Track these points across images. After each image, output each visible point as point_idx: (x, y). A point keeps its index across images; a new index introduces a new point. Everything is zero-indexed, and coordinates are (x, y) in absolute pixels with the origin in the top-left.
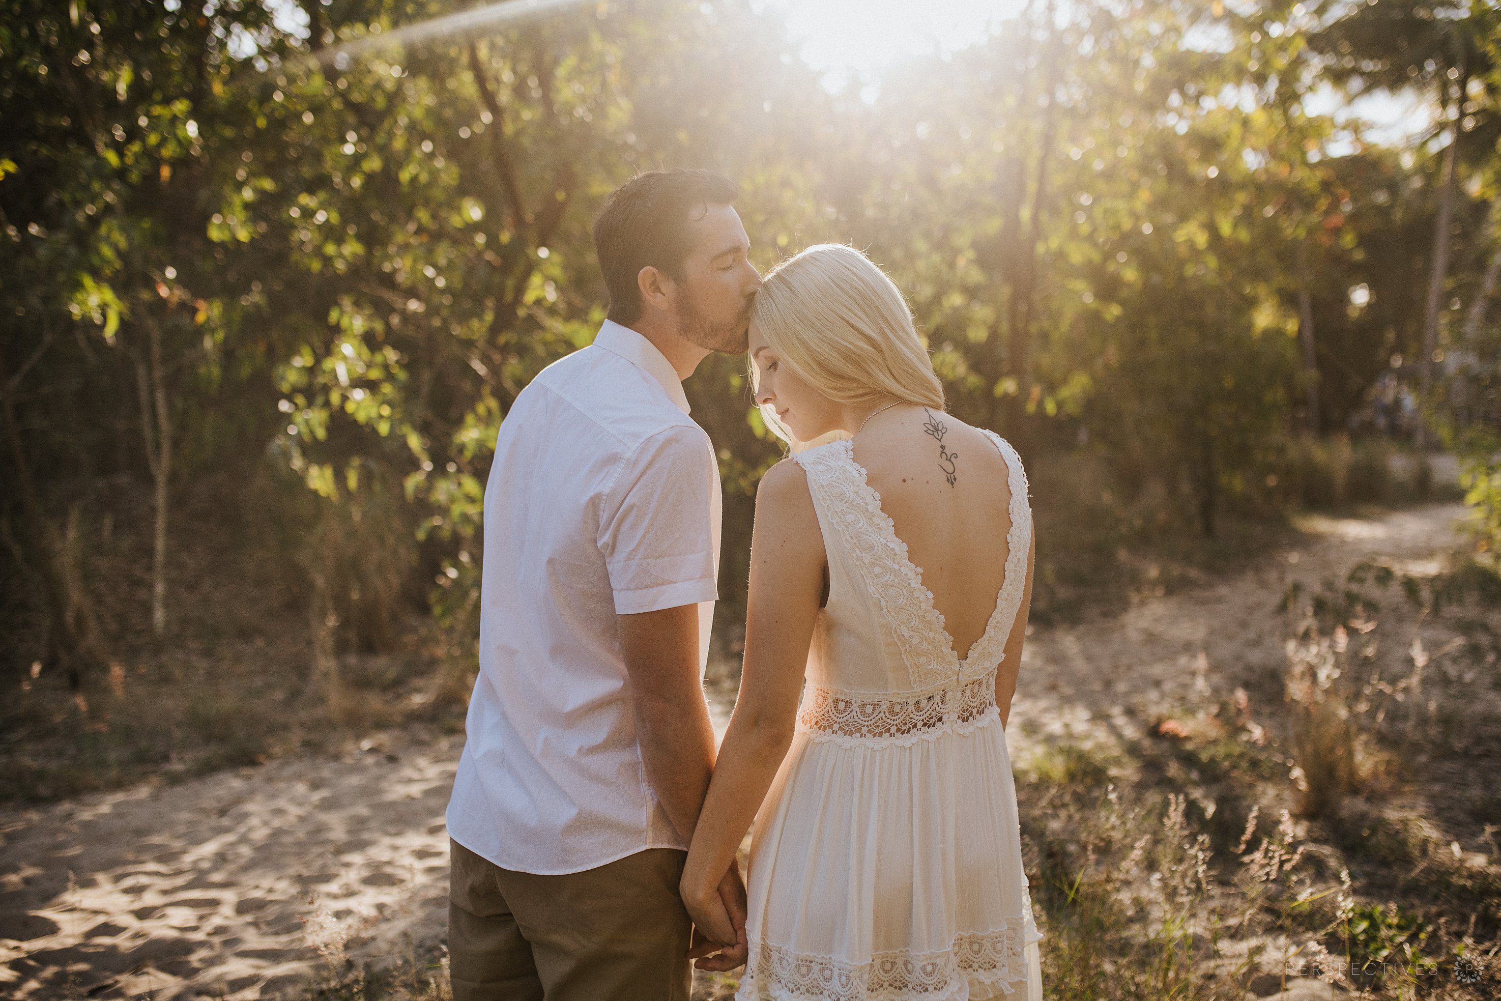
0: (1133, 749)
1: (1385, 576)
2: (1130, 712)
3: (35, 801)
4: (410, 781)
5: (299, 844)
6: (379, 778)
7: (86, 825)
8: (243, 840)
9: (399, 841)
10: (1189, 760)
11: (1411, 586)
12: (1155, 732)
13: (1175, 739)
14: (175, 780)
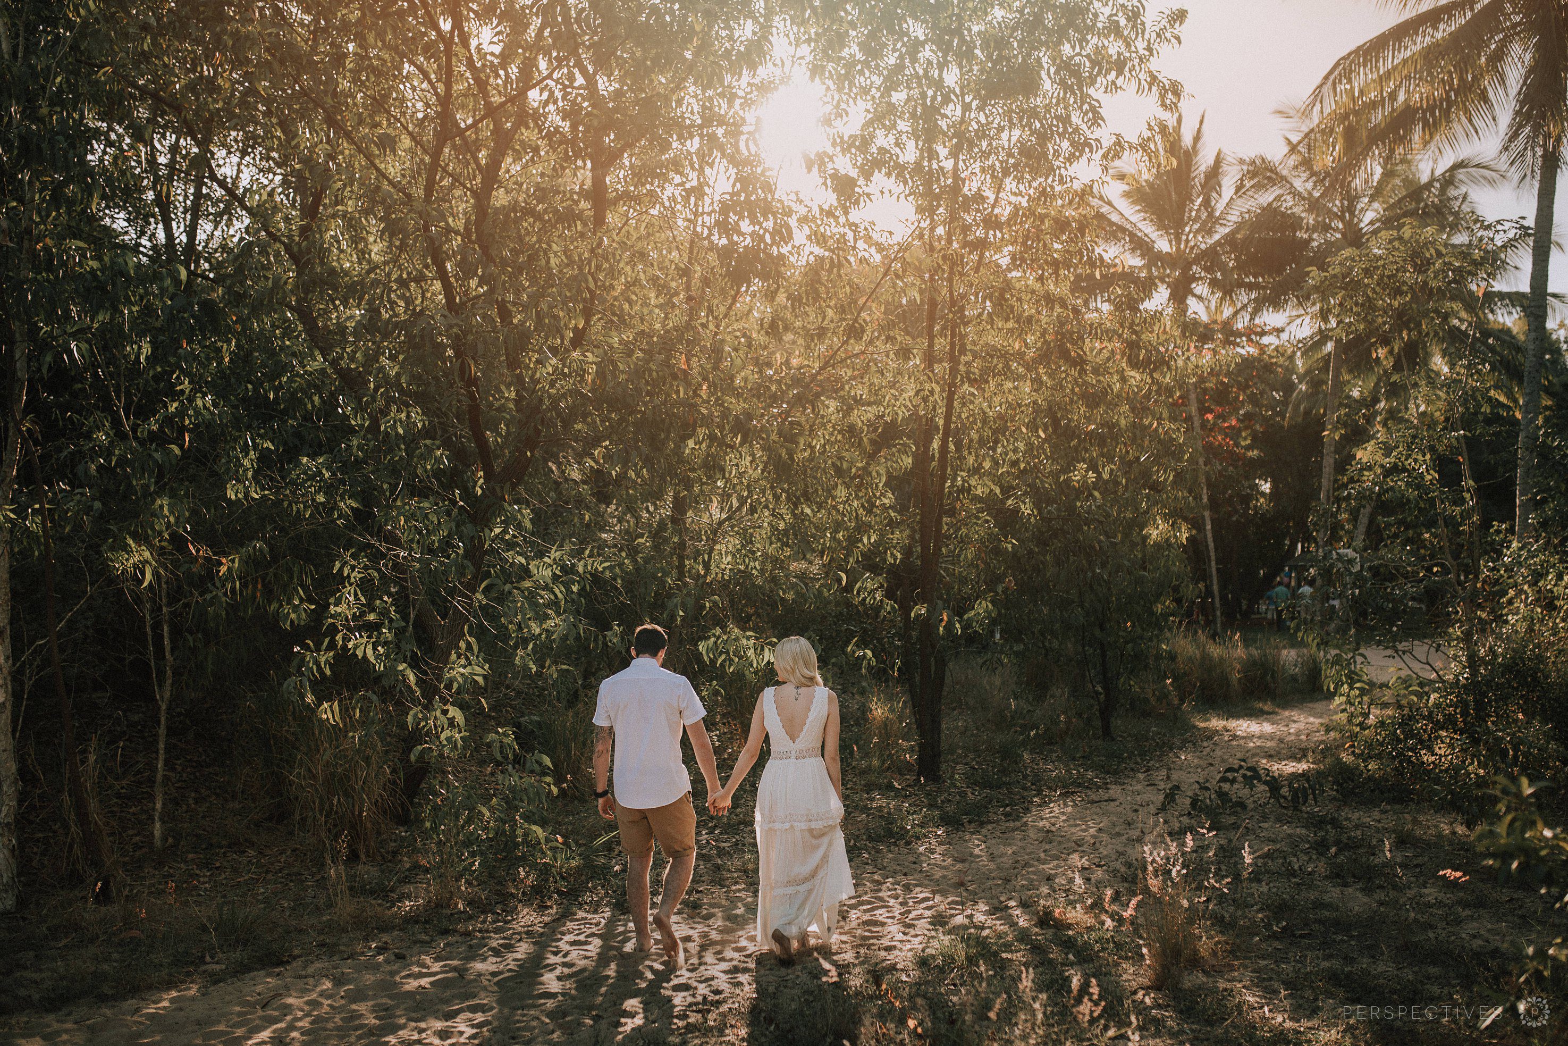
0: (1023, 936)
1: (1253, 775)
2: (1024, 905)
3: (103, 999)
4: (421, 975)
5: (338, 1029)
6: (393, 974)
7: (152, 1017)
8: (291, 1027)
9: (423, 1025)
10: (1068, 944)
11: (1274, 784)
12: (1045, 920)
13: (1061, 926)
14: (216, 979)
